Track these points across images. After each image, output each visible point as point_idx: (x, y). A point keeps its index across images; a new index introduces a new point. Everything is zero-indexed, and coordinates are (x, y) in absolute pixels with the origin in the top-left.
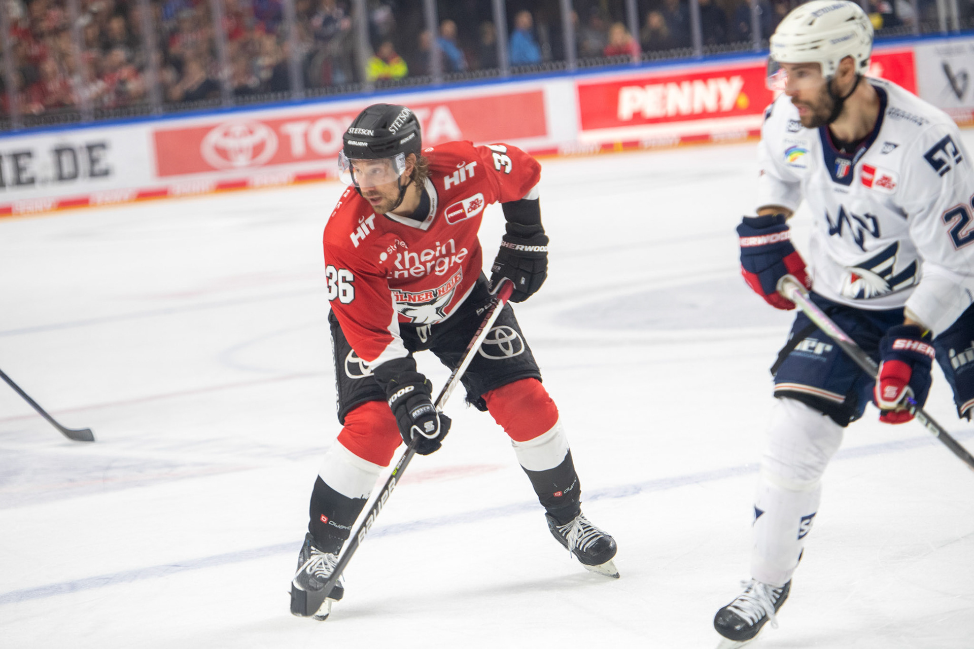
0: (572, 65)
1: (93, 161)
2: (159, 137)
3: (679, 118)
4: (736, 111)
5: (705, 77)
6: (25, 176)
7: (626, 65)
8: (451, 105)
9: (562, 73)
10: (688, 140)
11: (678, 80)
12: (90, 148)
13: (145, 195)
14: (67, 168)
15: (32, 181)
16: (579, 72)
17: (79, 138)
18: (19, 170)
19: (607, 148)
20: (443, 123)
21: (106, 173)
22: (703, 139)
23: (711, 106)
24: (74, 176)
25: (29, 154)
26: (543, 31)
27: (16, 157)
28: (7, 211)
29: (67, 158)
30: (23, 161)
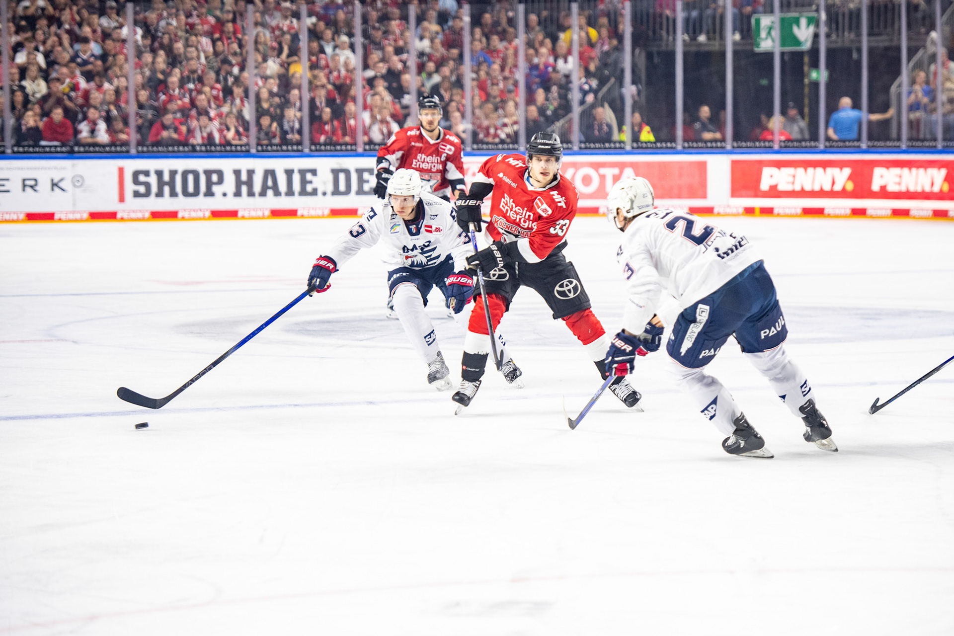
0: (729, 146)
1: (361, 181)
3: (803, 194)
4: (843, 194)
5: (825, 165)
6: (309, 188)
7: (769, 150)
9: (722, 150)
10: (807, 212)
11: (806, 164)
12: (360, 172)
14: (342, 187)
15: (314, 192)
16: (733, 151)
17: (352, 163)
18: (304, 182)
19: (749, 211)
22: (819, 212)
23: (827, 188)
24: (348, 191)
25: (314, 172)
27: (303, 173)
28: (292, 213)
29: (342, 176)
30: (309, 176)
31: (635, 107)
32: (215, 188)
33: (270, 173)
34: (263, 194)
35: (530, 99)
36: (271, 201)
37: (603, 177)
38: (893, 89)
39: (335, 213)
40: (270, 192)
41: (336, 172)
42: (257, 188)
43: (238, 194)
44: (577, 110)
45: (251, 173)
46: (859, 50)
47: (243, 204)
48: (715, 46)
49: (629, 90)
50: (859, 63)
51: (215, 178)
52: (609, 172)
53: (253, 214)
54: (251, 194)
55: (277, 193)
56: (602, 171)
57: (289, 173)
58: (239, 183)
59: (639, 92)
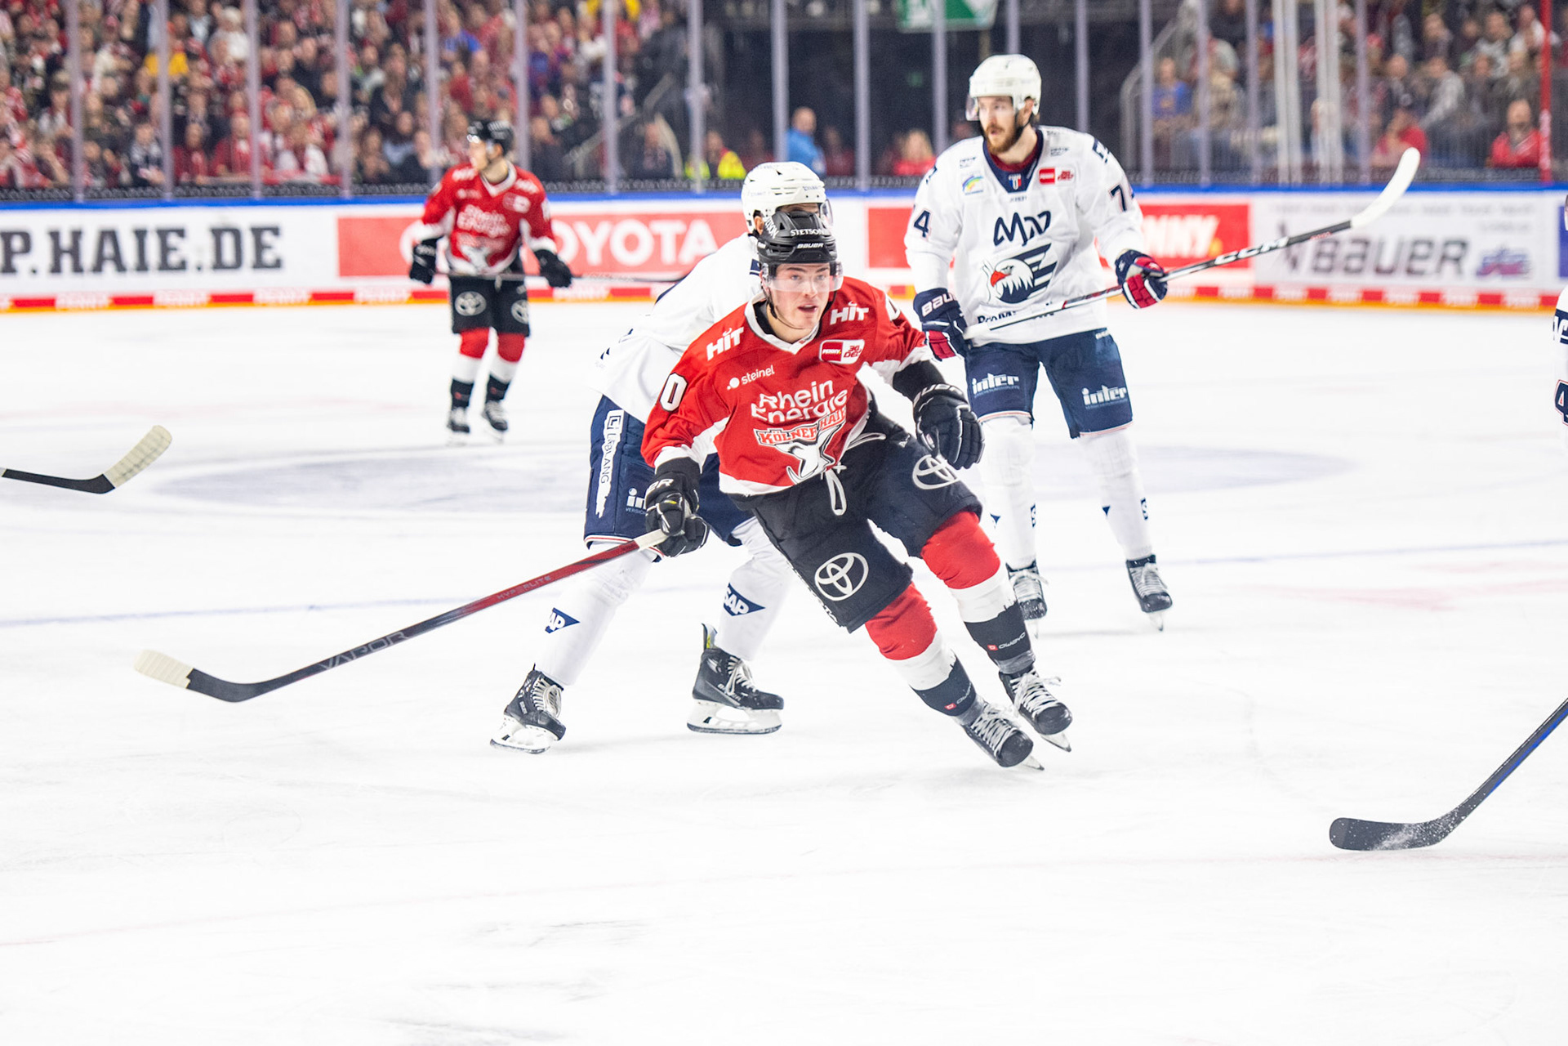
0: (863, 182)
1: (260, 247)
2: (344, 225)
6: (174, 259)
8: (709, 218)
9: (852, 191)
12: (257, 232)
13: (319, 297)
14: (228, 256)
15: (183, 266)
16: (870, 193)
17: (244, 218)
18: (165, 250)
19: (896, 289)
20: (700, 242)
21: (278, 264)
24: (238, 263)
25: (181, 233)
26: (832, 136)
27: (163, 234)
28: (146, 301)
29: (228, 241)
30: (173, 240)
31: (710, 122)
32: (19, 262)
33: (109, 236)
34: (98, 268)
35: (536, 110)
36: (112, 282)
37: (657, 238)
38: (1127, 88)
39: (219, 299)
40: (109, 267)
41: (217, 233)
42: (88, 257)
43: (56, 269)
44: (611, 129)
45: (77, 235)
46: (1072, 27)
47: (64, 286)
48: (837, 22)
49: (698, 95)
50: (1071, 46)
51: (17, 243)
52: (668, 230)
53: (82, 302)
54: (77, 268)
55: (121, 268)
56: (658, 227)
57: (140, 235)
58: (57, 252)
59: (714, 99)
